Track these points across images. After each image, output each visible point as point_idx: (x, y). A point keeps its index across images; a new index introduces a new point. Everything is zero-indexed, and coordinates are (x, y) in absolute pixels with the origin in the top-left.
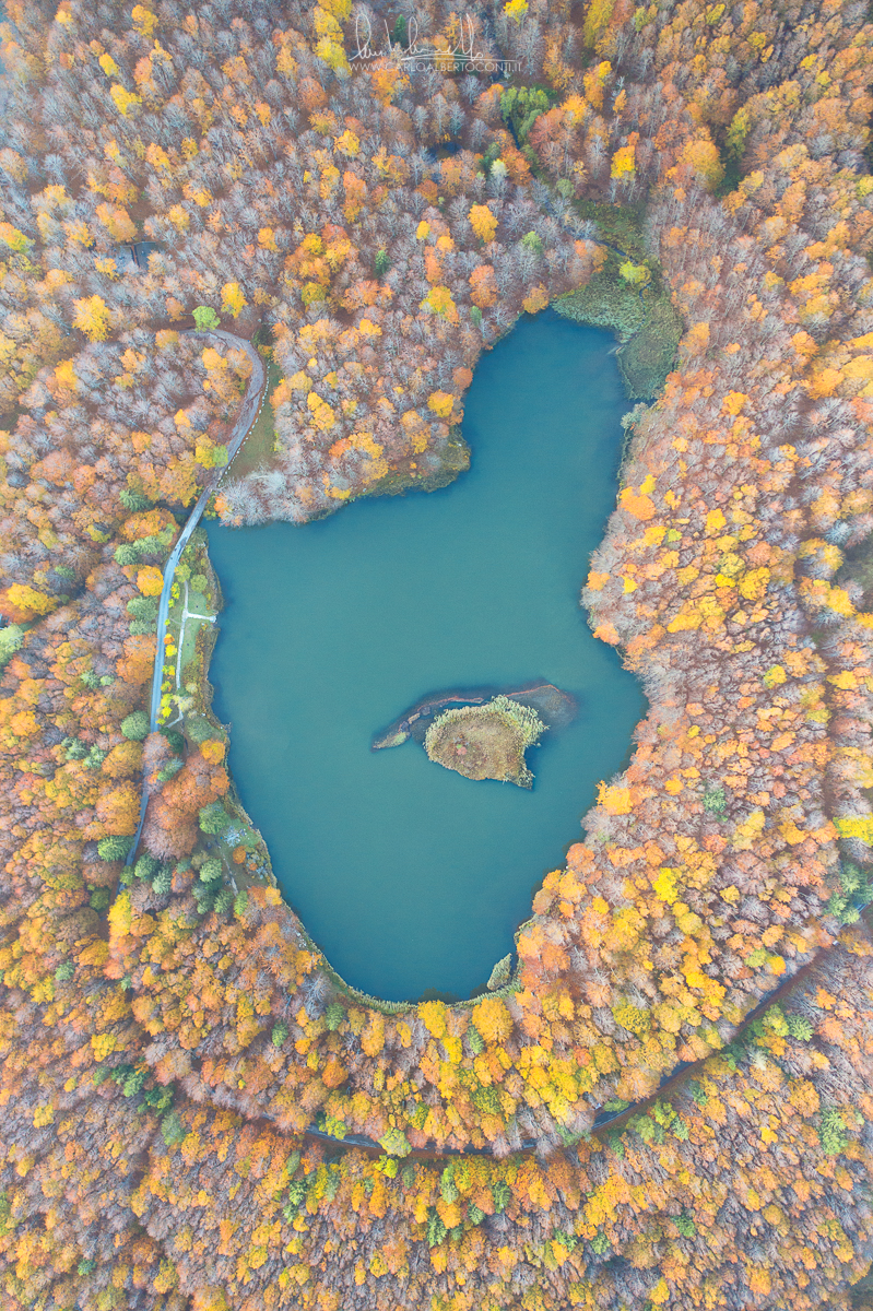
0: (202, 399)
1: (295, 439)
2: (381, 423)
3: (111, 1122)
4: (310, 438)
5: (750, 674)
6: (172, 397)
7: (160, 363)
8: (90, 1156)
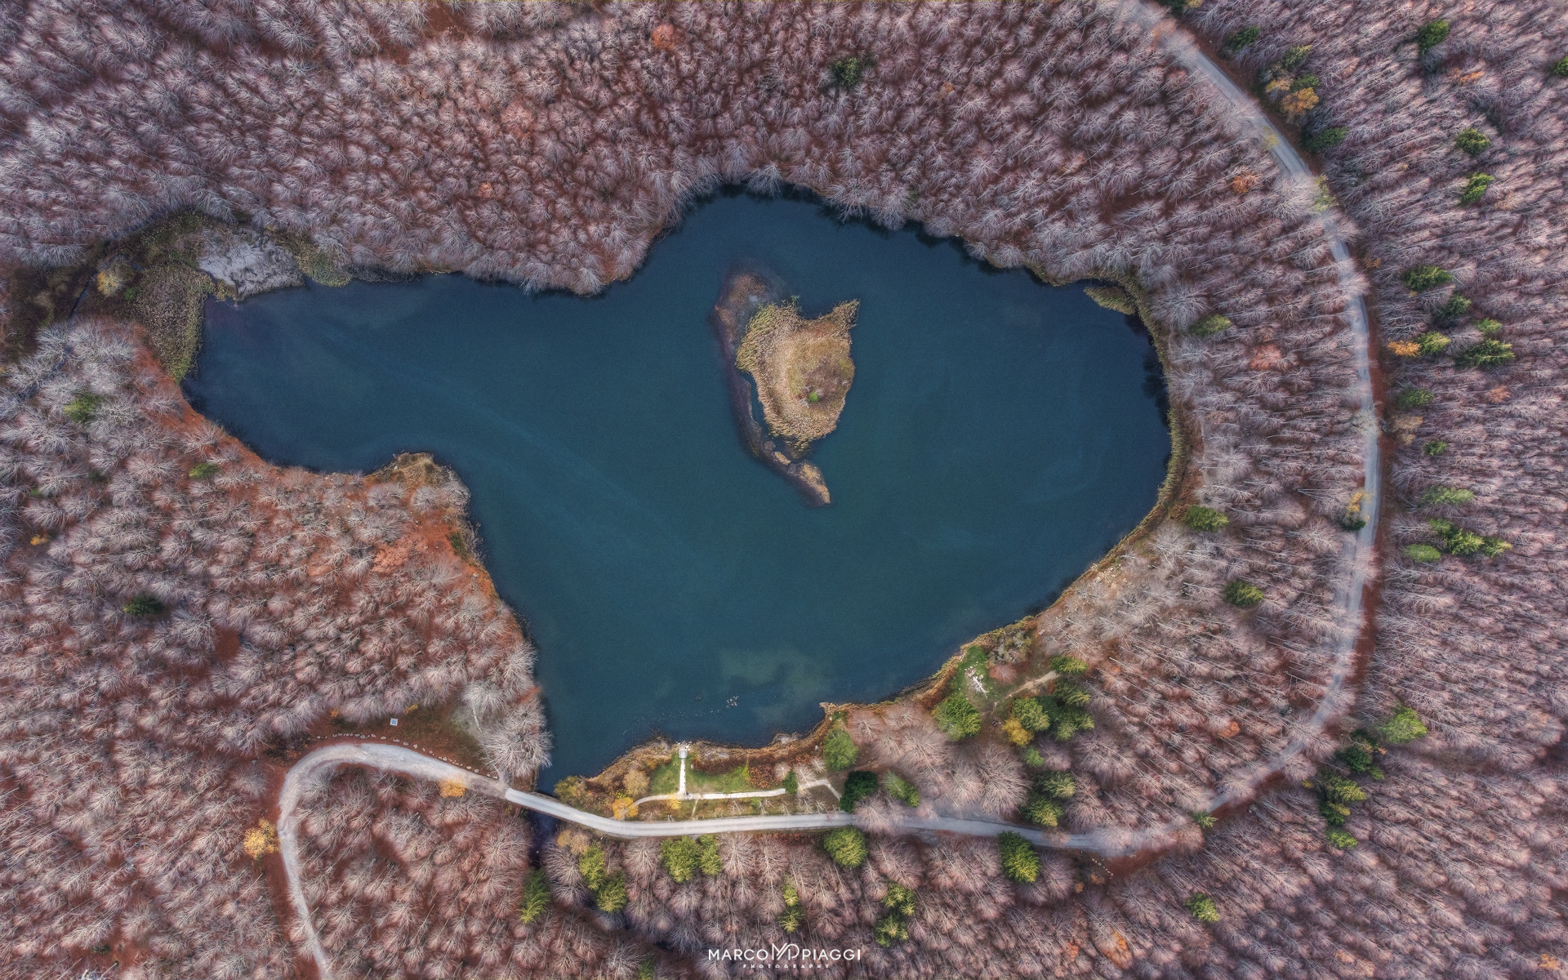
0: (378, 827)
1: (415, 680)
2: (376, 569)
3: (1402, 813)
4: (411, 660)
5: (666, 67)
6: (379, 871)
7: (334, 896)
8: (1457, 838)
